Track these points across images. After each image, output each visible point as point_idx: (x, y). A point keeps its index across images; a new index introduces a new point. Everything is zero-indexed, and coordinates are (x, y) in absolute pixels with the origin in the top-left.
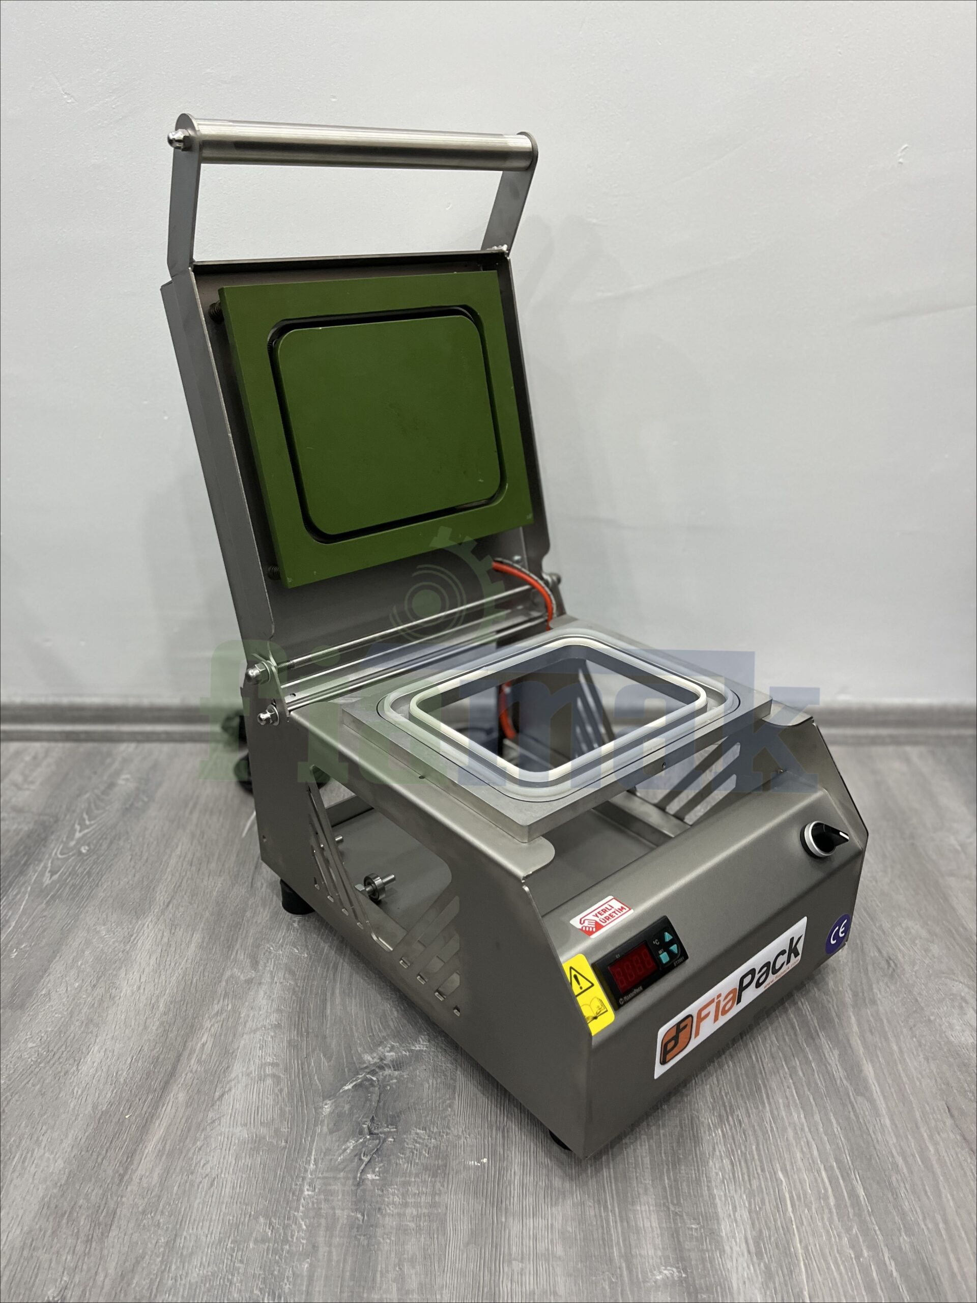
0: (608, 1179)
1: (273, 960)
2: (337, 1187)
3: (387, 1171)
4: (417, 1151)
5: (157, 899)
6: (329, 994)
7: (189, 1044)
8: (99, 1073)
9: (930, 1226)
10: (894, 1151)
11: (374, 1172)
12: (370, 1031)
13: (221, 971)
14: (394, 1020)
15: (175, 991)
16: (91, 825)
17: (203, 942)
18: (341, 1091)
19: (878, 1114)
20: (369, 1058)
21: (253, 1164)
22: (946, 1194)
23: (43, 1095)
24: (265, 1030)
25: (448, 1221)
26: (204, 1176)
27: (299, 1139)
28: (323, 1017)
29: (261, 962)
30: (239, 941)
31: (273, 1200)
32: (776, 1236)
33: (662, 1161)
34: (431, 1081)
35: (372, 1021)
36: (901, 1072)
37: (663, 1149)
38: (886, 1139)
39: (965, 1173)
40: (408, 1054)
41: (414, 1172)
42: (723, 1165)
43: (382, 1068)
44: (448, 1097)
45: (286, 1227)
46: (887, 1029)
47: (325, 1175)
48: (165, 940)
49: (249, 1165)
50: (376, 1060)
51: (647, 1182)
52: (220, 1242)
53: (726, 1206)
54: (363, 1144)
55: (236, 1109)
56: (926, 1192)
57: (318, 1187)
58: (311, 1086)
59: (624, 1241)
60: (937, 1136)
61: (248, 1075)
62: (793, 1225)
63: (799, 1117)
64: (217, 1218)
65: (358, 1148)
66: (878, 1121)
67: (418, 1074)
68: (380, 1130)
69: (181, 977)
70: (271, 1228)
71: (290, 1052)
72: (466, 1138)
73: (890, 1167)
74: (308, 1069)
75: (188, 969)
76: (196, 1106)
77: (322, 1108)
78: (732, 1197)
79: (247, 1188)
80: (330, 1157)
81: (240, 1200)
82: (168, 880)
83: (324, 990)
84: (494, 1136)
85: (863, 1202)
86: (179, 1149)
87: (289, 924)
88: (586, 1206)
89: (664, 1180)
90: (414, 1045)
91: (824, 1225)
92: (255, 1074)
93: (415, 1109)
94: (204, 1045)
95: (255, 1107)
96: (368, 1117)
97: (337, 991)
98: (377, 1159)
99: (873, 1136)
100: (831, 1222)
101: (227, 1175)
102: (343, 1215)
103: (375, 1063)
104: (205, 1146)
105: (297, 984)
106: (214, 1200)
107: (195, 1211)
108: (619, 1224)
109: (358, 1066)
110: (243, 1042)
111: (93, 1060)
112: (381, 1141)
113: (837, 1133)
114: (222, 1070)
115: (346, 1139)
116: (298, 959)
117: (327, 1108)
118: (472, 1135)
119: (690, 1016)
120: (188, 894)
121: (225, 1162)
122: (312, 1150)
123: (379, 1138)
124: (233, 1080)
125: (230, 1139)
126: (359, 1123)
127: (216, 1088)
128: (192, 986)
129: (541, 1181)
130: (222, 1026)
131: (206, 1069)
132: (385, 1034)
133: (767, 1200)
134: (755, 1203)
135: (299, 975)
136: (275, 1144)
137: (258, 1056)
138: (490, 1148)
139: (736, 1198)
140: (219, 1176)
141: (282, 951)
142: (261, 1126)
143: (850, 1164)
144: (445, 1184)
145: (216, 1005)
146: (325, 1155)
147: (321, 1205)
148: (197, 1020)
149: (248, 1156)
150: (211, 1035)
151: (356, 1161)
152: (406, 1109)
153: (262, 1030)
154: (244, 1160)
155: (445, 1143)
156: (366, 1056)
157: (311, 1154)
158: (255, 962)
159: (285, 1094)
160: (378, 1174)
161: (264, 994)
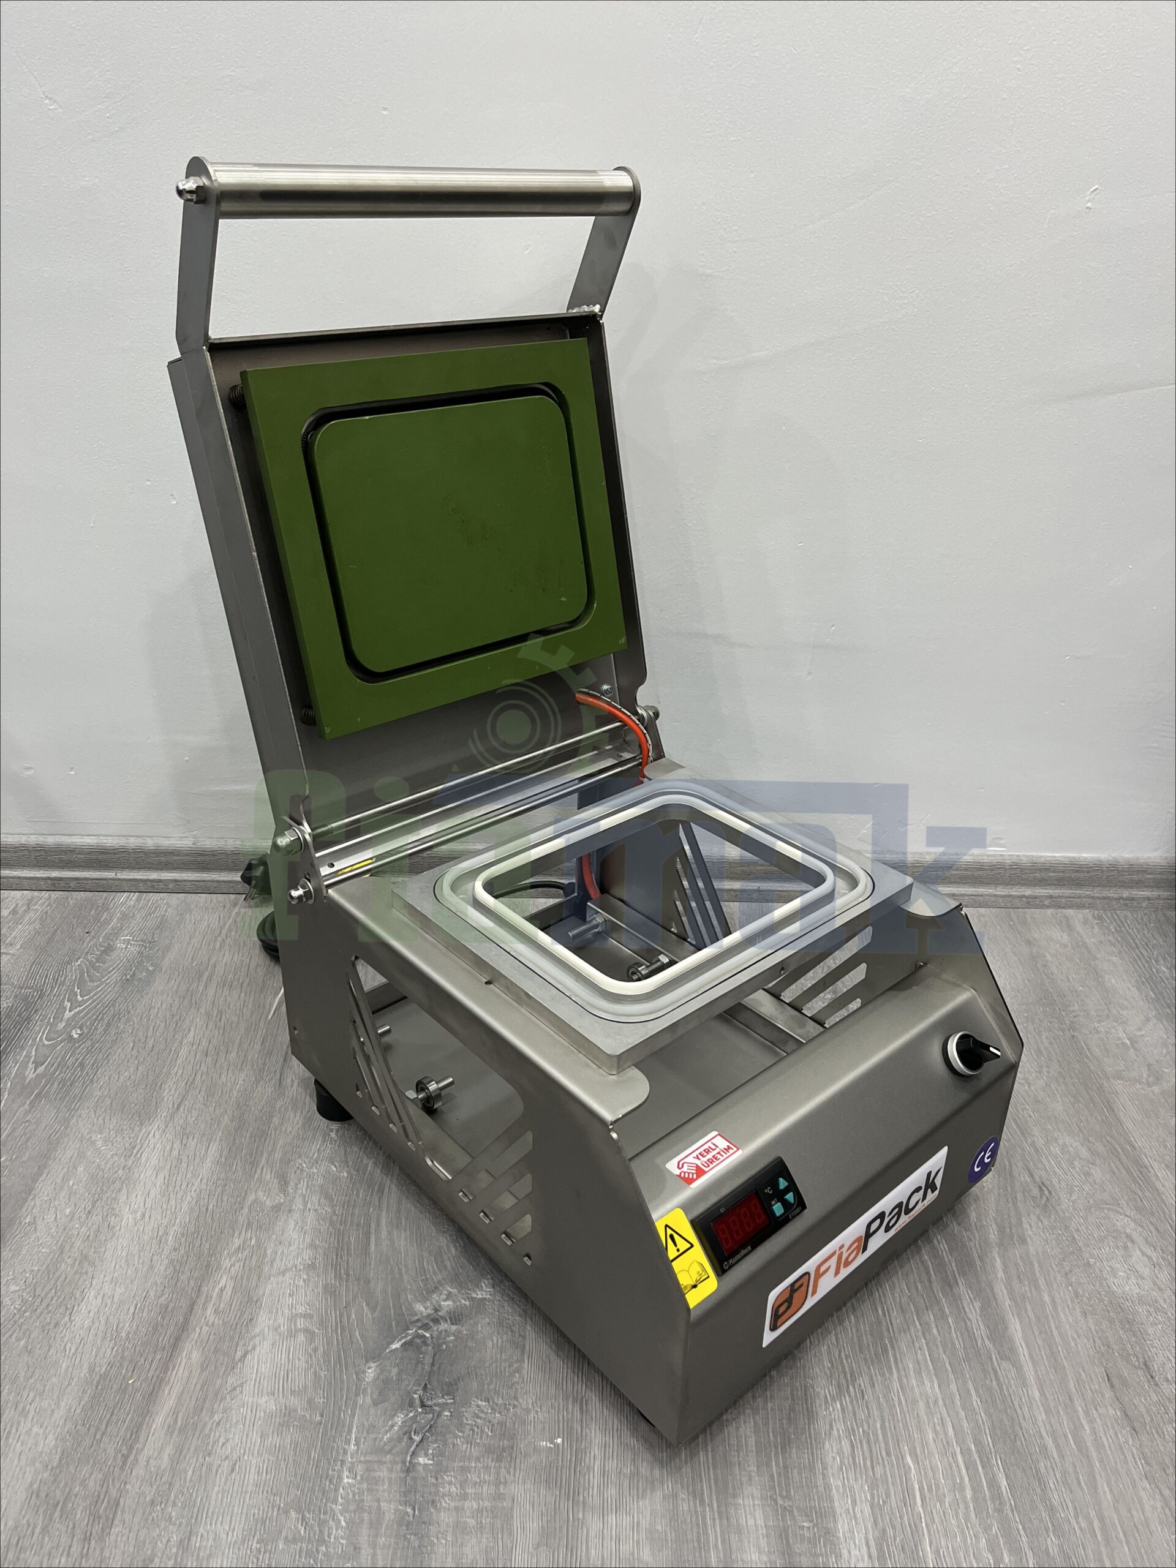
0: (706, 1465)
1: (305, 1180)
2: (383, 1473)
3: (442, 1454)
4: (478, 1427)
5: (165, 1099)
6: (373, 1226)
7: (205, 1289)
8: (97, 1324)
9: (1083, 1525)
10: (1043, 1430)
11: (426, 1455)
12: (423, 1274)
13: (244, 1193)
14: (451, 1259)
15: (187, 1220)
16: (85, 1002)
17: (221, 1156)
18: (387, 1351)
19: (1025, 1384)
20: (422, 1308)
21: (282, 1443)
22: (1103, 1486)
23: (30, 1353)
24: (296, 1271)
25: (515, 1515)
26: (223, 1458)
27: (337, 1412)
28: (366, 1255)
29: (292, 1184)
30: (265, 1155)
31: (306, 1490)
32: (902, 1536)
33: (769, 1442)
34: (495, 1338)
35: (425, 1260)
36: (1054, 1329)
37: (771, 1427)
38: (1034, 1415)
39: (1125, 1457)
40: (467, 1303)
41: (474, 1455)
42: (841, 1447)
43: (436, 1321)
44: (515, 1358)
45: (322, 1523)
46: (1038, 1274)
47: (369, 1458)
48: (175, 1153)
49: (278, 1445)
50: (430, 1311)
51: (751, 1468)
52: (243, 1541)
53: (844, 1499)
54: (414, 1419)
55: (261, 1373)
56: (1079, 1483)
57: (359, 1473)
58: (352, 1344)
59: (723, 1542)
60: (1094, 1412)
61: (276, 1329)
62: (922, 1522)
63: (932, 1387)
64: (241, 1509)
65: (408, 1424)
66: (1025, 1392)
67: (480, 1329)
68: (435, 1401)
69: (194, 1201)
70: (304, 1524)
71: (326, 1299)
72: (537, 1412)
73: (1038, 1450)
74: (348, 1323)
75: (203, 1192)
76: (212, 1369)
77: (364, 1372)
78: (851, 1489)
79: (276, 1473)
80: (374, 1436)
81: (266, 1489)
82: (178, 1075)
83: (367, 1220)
84: (570, 1410)
85: (1005, 1495)
86: (193, 1423)
87: (325, 1134)
88: (678, 1498)
89: (772, 1467)
90: (475, 1292)
91: (959, 1521)
92: (283, 1328)
93: (477, 1376)
94: (222, 1290)
95: (284, 1371)
96: (419, 1385)
97: (383, 1221)
98: (430, 1439)
99: (1019, 1411)
100: (967, 1519)
101: (250, 1458)
102: (390, 1509)
103: (429, 1315)
104: (225, 1419)
105: (335, 1212)
106: (236, 1488)
107: (213, 1502)
108: (717, 1522)
109: (408, 1319)
110: (269, 1286)
111: (89, 1309)
112: (436, 1415)
113: (976, 1407)
114: (245, 1323)
115: (393, 1413)
116: (336, 1179)
117: (371, 1372)
118: (544, 1408)
119: (807, 1274)
120: (203, 1093)
121: (249, 1441)
122: (352, 1426)
123: (433, 1411)
124: (258, 1336)
125: (254, 1411)
126: (409, 1393)
127: (237, 1347)
128: (208, 1213)
129: (625, 1467)
130: (244, 1264)
131: (225, 1320)
132: (440, 1277)
133: (892, 1493)
134: (878, 1495)
135: (337, 1200)
136: (308, 1418)
137: (288, 1305)
138: (565, 1425)
139: (856, 1490)
140: (242, 1459)
141: (316, 1168)
142: (291, 1395)
143: (991, 1446)
144: (512, 1471)
145: (237, 1240)
146: (368, 1433)
147: (364, 1495)
148: (213, 1259)
149: (276, 1433)
150: (231, 1278)
151: (406, 1440)
152: (465, 1375)
153: (292, 1271)
154: (271, 1438)
155: (512, 1418)
156: (417, 1305)
157: (352, 1431)
158: (284, 1183)
159: (320, 1354)
160: (431, 1457)
161: (295, 1225)
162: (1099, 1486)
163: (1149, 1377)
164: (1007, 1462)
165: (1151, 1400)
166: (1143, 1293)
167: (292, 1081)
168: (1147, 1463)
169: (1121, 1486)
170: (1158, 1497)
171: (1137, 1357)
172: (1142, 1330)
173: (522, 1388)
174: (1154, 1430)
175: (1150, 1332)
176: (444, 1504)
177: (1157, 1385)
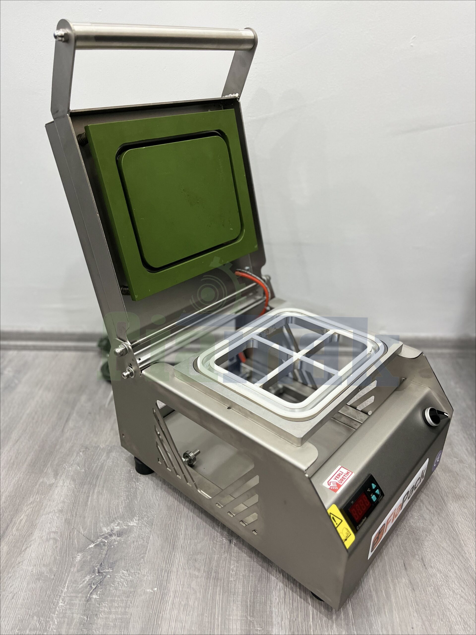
1: (66, 473)
2: (77, 602)
3: (104, 594)
4: (121, 583)
6: (91, 493)
7: (14, 520)
11: (97, 594)
12: (109, 514)
13: (38, 479)
14: (122, 508)
17: (31, 462)
18: (87, 548)
20: (106, 530)
21: (35, 587)
22: (396, 614)
24: (54, 513)
25: (131, 621)
26: (10, 593)
27: (61, 575)
28: (86, 505)
29: (59, 475)
30: (50, 462)
31: (43, 607)
33: (248, 591)
34: (135, 543)
35: (111, 508)
37: (250, 584)
39: (408, 602)
40: (126, 527)
41: (118, 595)
42: (280, 594)
43: (111, 535)
44: (142, 552)
45: (47, 622)
47: (72, 595)
48: (12, 461)
49: (34, 588)
50: (109, 531)
51: (239, 603)
52: (12, 629)
53: (278, 618)
54: (94, 579)
55: (32, 557)
56: (385, 612)
57: (66, 601)
58: (73, 545)
60: (396, 580)
61: (41, 538)
62: (311, 629)
64: (13, 616)
65: (91, 581)
67: (129, 539)
68: (104, 570)
69: (16, 482)
70: (39, 623)
71: (65, 525)
72: (148, 576)
73: (368, 597)
74: (73, 536)
75: (21, 478)
76: (12, 554)
77: (76, 557)
79: (30, 600)
80: (75, 585)
81: (25, 607)
82: (20, 427)
83: (89, 491)
84: (163, 575)
85: (350, 618)
88: (204, 616)
89: (248, 603)
90: (130, 522)
92: (44, 538)
93: (124, 559)
94: (21, 520)
95: (42, 556)
96: (98, 563)
97: (96, 491)
98: (100, 587)
101: (21, 593)
102: (77, 617)
103: (108, 533)
104: (13, 576)
105: (76, 487)
109: (99, 534)
110: (42, 519)
112: (104, 577)
114: (28, 535)
115: (85, 576)
116: (79, 472)
117: (79, 558)
118: (151, 575)
120: (28, 435)
121: (22, 585)
122: (67, 581)
123: (102, 575)
124: (33, 540)
125: (26, 573)
126: (94, 567)
127: (23, 545)
128: (21, 487)
129: (183, 601)
130: (32, 510)
131: (20, 533)
132: (116, 516)
133: (300, 616)
134: (293, 616)
135: (78, 482)
136: (49, 577)
137: (48, 528)
138: (160, 582)
139: (284, 614)
140: (17, 593)
141: (71, 468)
142: (43, 566)
144: (133, 602)
145: (31, 499)
146: (73, 584)
147: (67, 611)
148: (20, 507)
149: (34, 583)
150: (26, 515)
151: (89, 587)
152: (119, 559)
153: (53, 513)
154: (31, 584)
155: (136, 579)
156: (104, 528)
157: (66, 583)
158: (56, 474)
159: (58, 549)
160: (99, 595)
161: (58, 493)
162: (394, 615)
163: (423, 565)
165: (423, 575)
166: (425, 526)
167: (68, 430)
168: (418, 605)
169: (404, 615)
170: (420, 620)
171: (419, 556)
172: (422, 543)
173: (143, 566)
174: (422, 590)
175: (426, 544)
176: (101, 616)
177: (426, 569)
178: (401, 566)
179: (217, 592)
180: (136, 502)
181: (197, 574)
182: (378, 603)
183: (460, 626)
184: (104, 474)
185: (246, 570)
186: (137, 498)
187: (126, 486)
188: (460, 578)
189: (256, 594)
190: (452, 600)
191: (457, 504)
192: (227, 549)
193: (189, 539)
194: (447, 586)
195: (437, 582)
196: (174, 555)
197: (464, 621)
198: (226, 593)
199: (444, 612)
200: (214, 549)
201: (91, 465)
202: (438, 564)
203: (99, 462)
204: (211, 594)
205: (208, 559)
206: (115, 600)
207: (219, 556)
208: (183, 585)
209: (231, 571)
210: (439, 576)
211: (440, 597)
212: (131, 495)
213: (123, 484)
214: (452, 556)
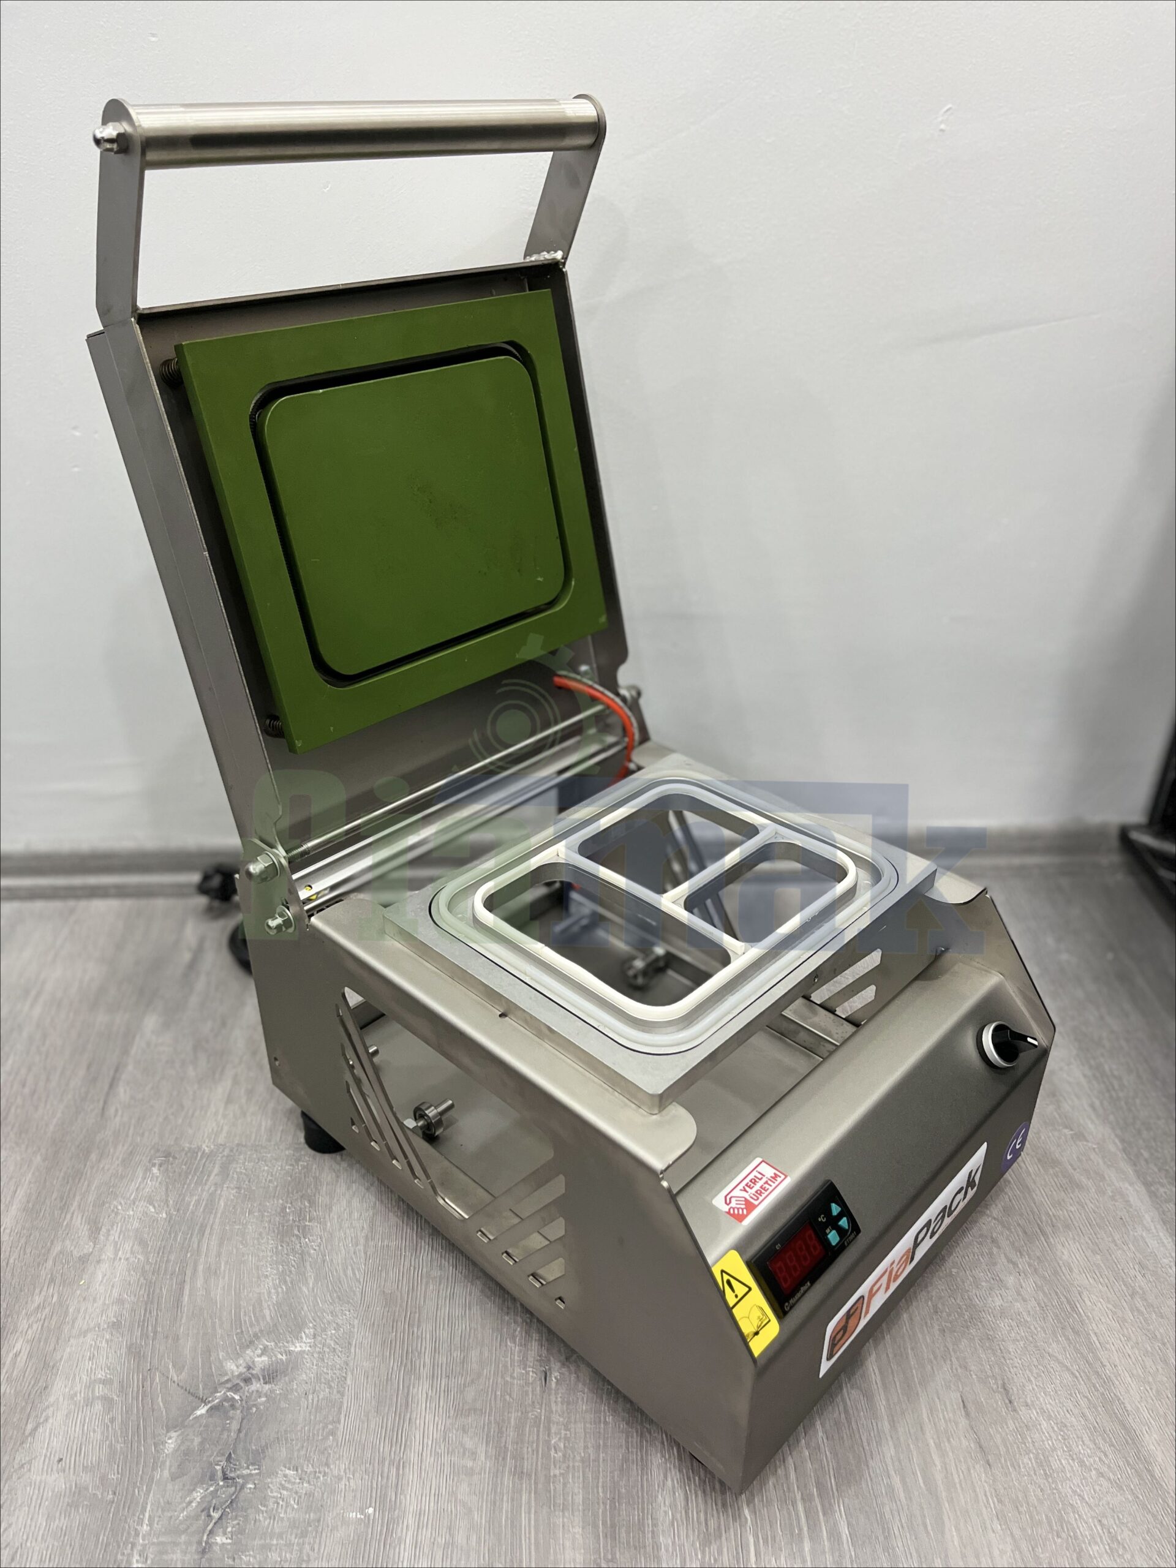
1: (119, 1224)
2: (176, 1557)
3: (241, 1531)
4: (283, 1501)
6: (189, 1273)
10: (890, 1468)
11: (225, 1533)
12: (238, 1327)
13: (49, 1243)
14: (271, 1307)
17: (28, 1202)
18: (191, 1418)
19: (874, 1415)
20: (234, 1367)
21: (69, 1526)
24: (99, 1331)
27: (131, 1490)
28: (178, 1307)
29: (104, 1230)
30: (78, 1198)
33: (598, 1499)
34: (310, 1395)
35: (243, 1310)
37: (601, 1480)
38: (882, 1452)
39: (977, 1495)
40: (284, 1358)
41: (277, 1531)
42: (675, 1501)
43: (247, 1381)
44: (331, 1419)
47: (162, 1539)
49: (64, 1528)
50: (242, 1369)
53: (673, 1559)
54: (214, 1494)
55: (52, 1448)
56: (926, 1527)
57: (151, 1556)
58: (153, 1412)
60: (947, 1444)
61: (72, 1397)
65: (207, 1499)
66: (874, 1424)
67: (295, 1387)
68: (238, 1472)
71: (129, 1362)
72: (349, 1479)
73: (884, 1492)
74: (151, 1387)
77: (164, 1443)
78: (682, 1546)
80: (169, 1515)
83: (183, 1267)
89: (599, 1527)
90: (293, 1344)
92: (80, 1397)
93: (286, 1439)
94: (16, 1355)
95: (77, 1444)
96: (223, 1455)
97: (201, 1268)
98: (230, 1515)
99: (867, 1448)
101: (33, 1544)
103: (240, 1374)
104: (8, 1502)
105: (148, 1259)
109: (216, 1381)
110: (68, 1350)
112: (238, 1488)
114: (38, 1392)
115: (192, 1488)
116: (154, 1221)
117: (171, 1443)
118: (357, 1475)
121: (34, 1524)
122: (147, 1504)
123: (235, 1484)
124: (52, 1406)
125: (42, 1491)
126: (211, 1464)
127: (28, 1419)
128: (9, 1268)
129: (440, 1536)
130: (42, 1326)
131: (18, 1390)
132: (257, 1329)
133: (725, 1550)
135: (152, 1246)
136: (100, 1497)
137: (87, 1371)
138: (379, 1491)
139: (686, 1547)
140: (23, 1546)
141: (133, 1210)
142: (83, 1470)
143: (835, 1490)
144: (316, 1548)
145: (37, 1297)
146: (163, 1511)
148: (10, 1320)
149: (63, 1515)
150: (28, 1342)
151: (203, 1517)
152: (274, 1441)
153: (95, 1331)
154: (57, 1521)
155: (321, 1488)
156: (229, 1364)
157: (146, 1511)
158: (95, 1230)
159: (117, 1424)
160: (230, 1536)
161: (103, 1278)
162: (947, 1530)
163: (1007, 1401)
164: (850, 1506)
165: (1008, 1428)
166: (1006, 1304)
167: (117, 1111)
168: (1000, 1501)
169: (970, 1528)
170: (1009, 1539)
171: (996, 1379)
172: (1002, 1348)
173: (335, 1453)
174: (1009, 1463)
175: (1011, 1350)
177: (1015, 1410)
178: (955, 1407)
179: (521, 1507)
180: (305, 1289)
181: (470, 1464)
182: (908, 1505)
183: (1101, 1546)
184: (217, 1220)
185: (590, 1445)
186: (306, 1280)
187: (277, 1248)
188: (1095, 1428)
189: (617, 1504)
190: (1078, 1484)
191: (1077, 1243)
192: (538, 1397)
193: (444, 1376)
194: (1065, 1449)
195: (1043, 1441)
196: (410, 1419)
197: (1109, 1532)
198: (545, 1507)
199: (1062, 1515)
200: (507, 1397)
201: (183, 1199)
202: (1042, 1396)
203: (203, 1190)
204: (507, 1512)
205: (493, 1425)
206: (273, 1545)
207: (519, 1414)
208: (438, 1495)
209: (553, 1450)
210: (1046, 1425)
211: (1050, 1480)
212: (290, 1272)
213: (268, 1243)
214: (1072, 1373)
